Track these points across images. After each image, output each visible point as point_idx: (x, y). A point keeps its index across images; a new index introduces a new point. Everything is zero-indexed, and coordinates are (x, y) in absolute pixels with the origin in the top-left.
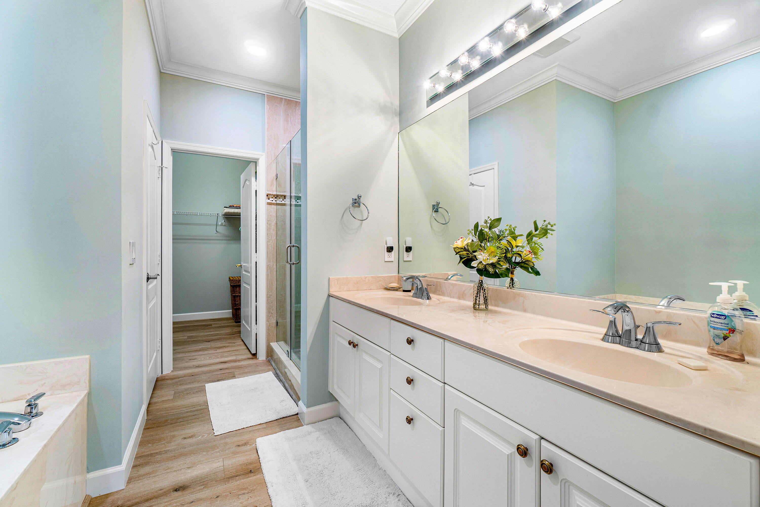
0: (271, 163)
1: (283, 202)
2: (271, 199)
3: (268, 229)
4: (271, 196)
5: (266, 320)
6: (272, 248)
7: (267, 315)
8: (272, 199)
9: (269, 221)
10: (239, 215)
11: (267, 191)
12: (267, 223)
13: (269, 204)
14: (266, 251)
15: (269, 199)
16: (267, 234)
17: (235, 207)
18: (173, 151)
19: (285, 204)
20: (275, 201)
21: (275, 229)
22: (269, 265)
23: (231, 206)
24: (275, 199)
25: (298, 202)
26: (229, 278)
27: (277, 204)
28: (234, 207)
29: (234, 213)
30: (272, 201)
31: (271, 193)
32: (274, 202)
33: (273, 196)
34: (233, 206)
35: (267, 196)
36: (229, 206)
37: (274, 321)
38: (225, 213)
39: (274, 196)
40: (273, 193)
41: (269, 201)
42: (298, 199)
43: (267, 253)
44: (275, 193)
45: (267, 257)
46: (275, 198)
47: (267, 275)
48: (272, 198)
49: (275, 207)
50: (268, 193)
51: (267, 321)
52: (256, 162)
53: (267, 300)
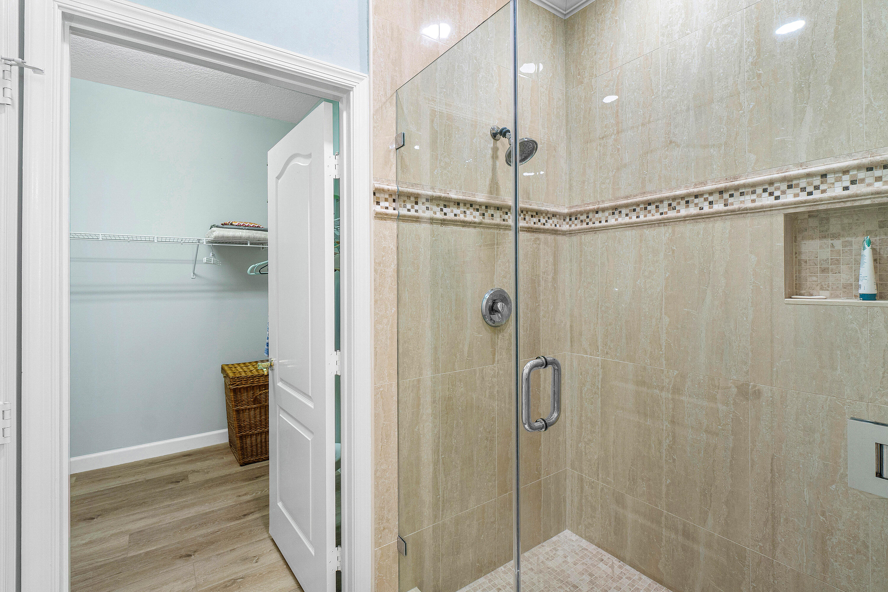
0: (385, 103)
1: (413, 213)
2: (383, 204)
3: (377, 289)
4: (382, 196)
5: (373, 541)
6: (388, 340)
7: (375, 529)
8: (387, 204)
9: (379, 264)
10: (264, 242)
11: (376, 180)
12: (376, 271)
13: (380, 216)
14: (373, 349)
15: (378, 203)
16: (376, 301)
17: (236, 225)
18: (71, 28)
19: (418, 218)
20: (394, 209)
21: (395, 285)
22: (379, 388)
23: (225, 224)
24: (394, 205)
25: (445, 214)
26: (223, 370)
27: (400, 218)
28: (233, 225)
29: (234, 237)
30: (387, 208)
31: (386, 187)
32: (390, 211)
33: (387, 196)
34: (231, 224)
35: (374, 194)
36: (222, 224)
37: (393, 539)
38: (215, 238)
39: (391, 195)
40: (390, 187)
41: (378, 209)
42: (445, 206)
43: (376, 355)
44: (393, 187)
45: (375, 365)
46: (394, 201)
47: (376, 416)
48: (386, 200)
49: (393, 225)
50: (377, 186)
51: (376, 543)
52: (335, 102)
53: (376, 487)
